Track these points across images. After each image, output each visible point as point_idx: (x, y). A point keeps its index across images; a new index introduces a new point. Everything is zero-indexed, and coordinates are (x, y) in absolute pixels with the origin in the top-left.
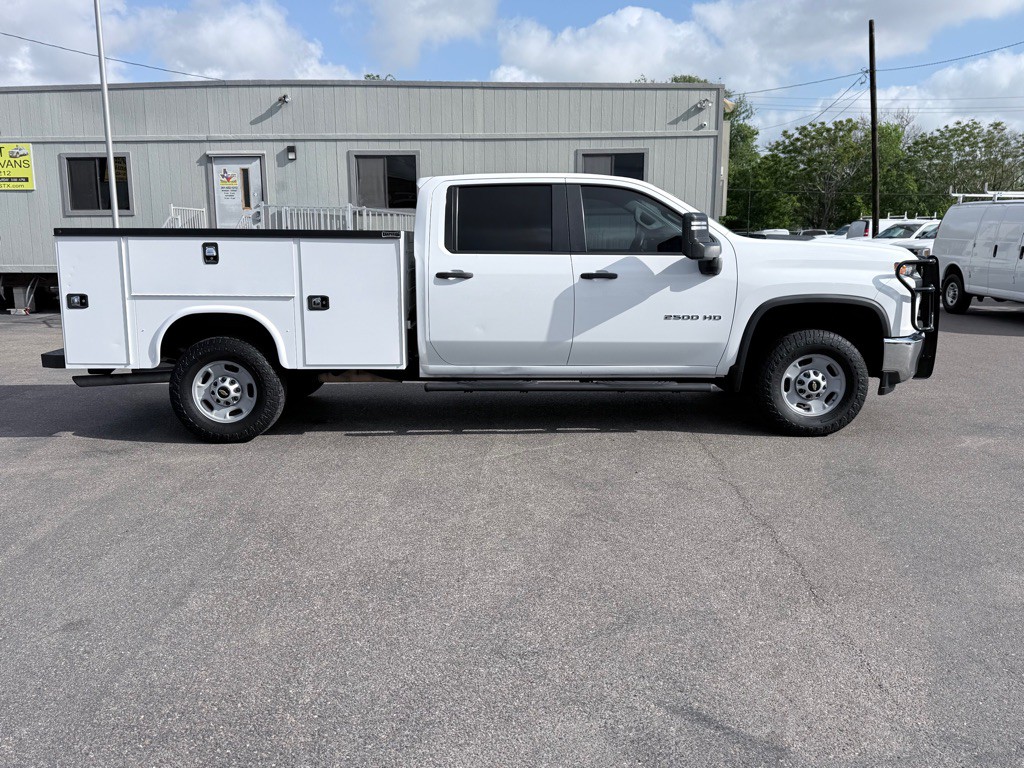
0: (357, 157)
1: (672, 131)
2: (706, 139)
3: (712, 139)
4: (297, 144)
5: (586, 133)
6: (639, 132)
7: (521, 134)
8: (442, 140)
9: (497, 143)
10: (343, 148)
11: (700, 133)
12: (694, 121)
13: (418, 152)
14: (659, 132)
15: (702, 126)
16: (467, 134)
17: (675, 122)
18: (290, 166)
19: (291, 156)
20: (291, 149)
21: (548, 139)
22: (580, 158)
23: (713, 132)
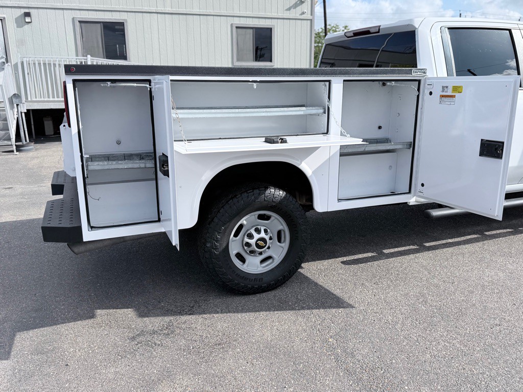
0: (80, 22)
1: (287, 15)
2: (305, 21)
3: (309, 21)
4: (31, 11)
5: (237, 13)
6: (269, 15)
7: (196, 11)
8: (142, 12)
9: (180, 16)
10: (69, 15)
11: (302, 17)
12: (299, 9)
13: (126, 20)
14: (280, 15)
15: (303, 13)
16: (160, 9)
17: (289, 9)
18: (26, 26)
19: (28, 19)
20: (28, 15)
21: (213, 15)
22: (234, 29)
23: (310, 17)
